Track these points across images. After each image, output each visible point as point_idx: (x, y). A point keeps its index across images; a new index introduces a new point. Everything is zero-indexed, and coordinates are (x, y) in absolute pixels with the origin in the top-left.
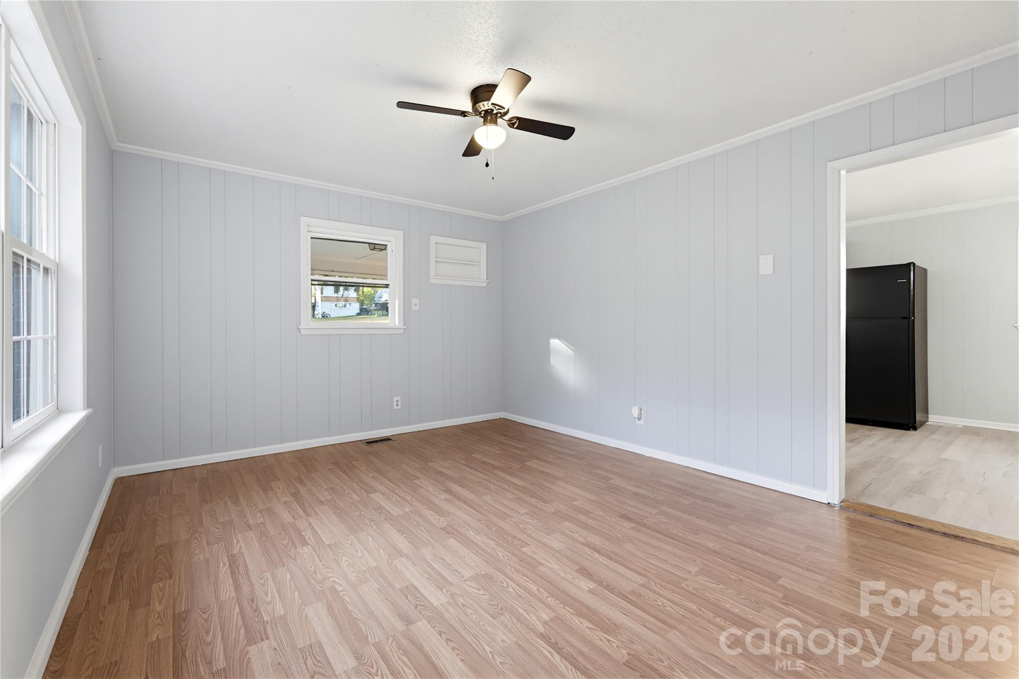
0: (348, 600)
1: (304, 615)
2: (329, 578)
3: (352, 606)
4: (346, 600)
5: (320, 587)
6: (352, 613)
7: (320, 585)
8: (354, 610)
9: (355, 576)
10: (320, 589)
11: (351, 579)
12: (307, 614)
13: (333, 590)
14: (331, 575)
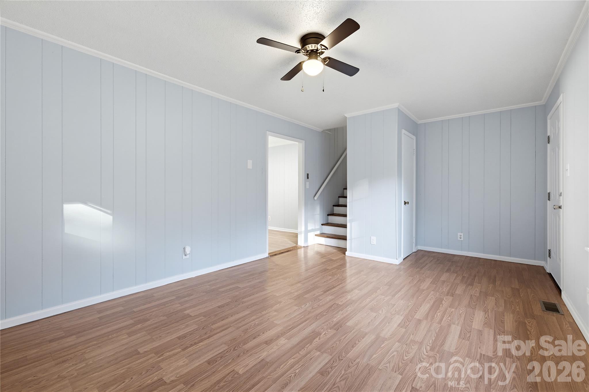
0: (431, 341)
1: (457, 350)
2: (427, 356)
3: (432, 338)
4: (432, 342)
5: (437, 355)
6: (435, 336)
7: (436, 356)
8: (433, 336)
9: (414, 346)
10: (438, 354)
11: (418, 347)
12: (455, 350)
13: (432, 349)
14: (425, 356)
